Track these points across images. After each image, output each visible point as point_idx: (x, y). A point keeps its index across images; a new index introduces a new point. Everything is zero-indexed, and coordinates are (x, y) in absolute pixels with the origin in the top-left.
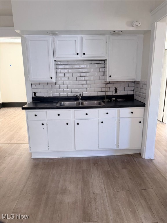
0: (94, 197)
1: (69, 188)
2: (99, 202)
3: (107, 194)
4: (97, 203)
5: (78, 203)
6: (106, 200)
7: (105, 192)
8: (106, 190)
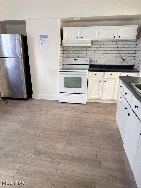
0: (54, 162)
1: (72, 147)
2: (47, 164)
3: (53, 173)
4: (47, 162)
5: (53, 150)
6: (47, 170)
7: (58, 173)
8: (59, 174)
